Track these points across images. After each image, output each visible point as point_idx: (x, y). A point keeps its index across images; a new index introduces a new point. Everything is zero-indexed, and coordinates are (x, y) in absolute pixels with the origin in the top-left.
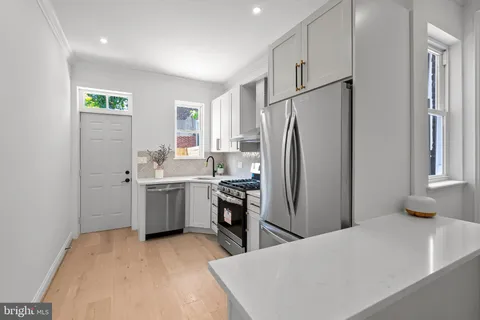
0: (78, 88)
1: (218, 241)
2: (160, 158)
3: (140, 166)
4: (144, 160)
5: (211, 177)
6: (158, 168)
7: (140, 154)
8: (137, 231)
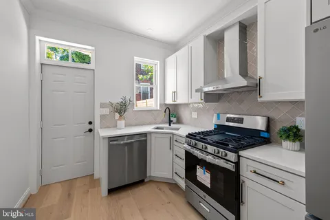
0: (38, 38)
1: (186, 197)
2: (121, 109)
3: (103, 117)
4: (106, 111)
5: (167, 125)
6: (120, 119)
7: (102, 106)
8: (99, 179)
